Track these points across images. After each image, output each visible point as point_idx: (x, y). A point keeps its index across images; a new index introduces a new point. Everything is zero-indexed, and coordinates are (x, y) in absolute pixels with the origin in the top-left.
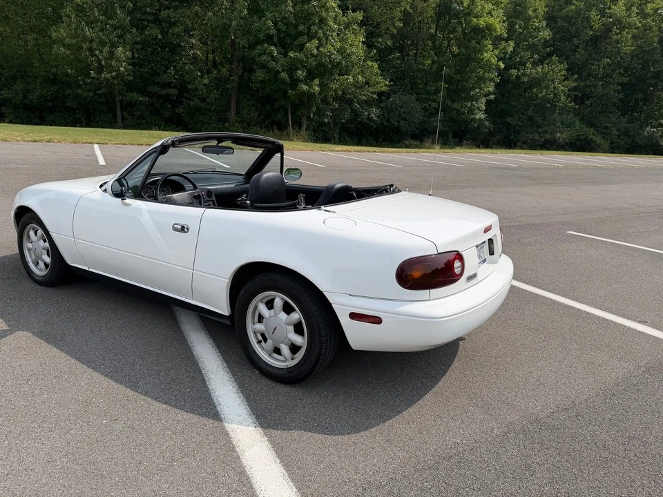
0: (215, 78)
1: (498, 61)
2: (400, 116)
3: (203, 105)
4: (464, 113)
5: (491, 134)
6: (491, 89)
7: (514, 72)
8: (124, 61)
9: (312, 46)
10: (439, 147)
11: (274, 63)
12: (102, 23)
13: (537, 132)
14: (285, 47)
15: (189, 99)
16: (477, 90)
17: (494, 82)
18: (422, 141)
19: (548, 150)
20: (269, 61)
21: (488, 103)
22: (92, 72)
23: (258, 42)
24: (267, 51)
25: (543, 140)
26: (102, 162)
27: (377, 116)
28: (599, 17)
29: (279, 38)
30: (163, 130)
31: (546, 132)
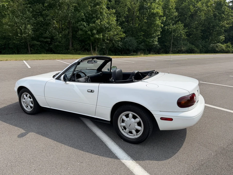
0: (64, 34)
1: (161, 24)
2: (129, 45)
3: (60, 44)
4: (151, 43)
5: (160, 49)
6: (159, 34)
7: (166, 27)
8: (30, 30)
9: (98, 22)
10: (143, 55)
11: (85, 28)
12: (21, 16)
13: (176, 48)
14: (88, 22)
15: (55, 42)
16: (155, 34)
17: (160, 31)
18: (137, 53)
19: (180, 53)
20: (83, 28)
21: (159, 38)
22: (19, 34)
23: (79, 21)
24: (82, 24)
25: (177, 50)
26: (29, 67)
27: (121, 45)
28: (193, 7)
29: (86, 19)
30: (46, 54)
31: (178, 47)
